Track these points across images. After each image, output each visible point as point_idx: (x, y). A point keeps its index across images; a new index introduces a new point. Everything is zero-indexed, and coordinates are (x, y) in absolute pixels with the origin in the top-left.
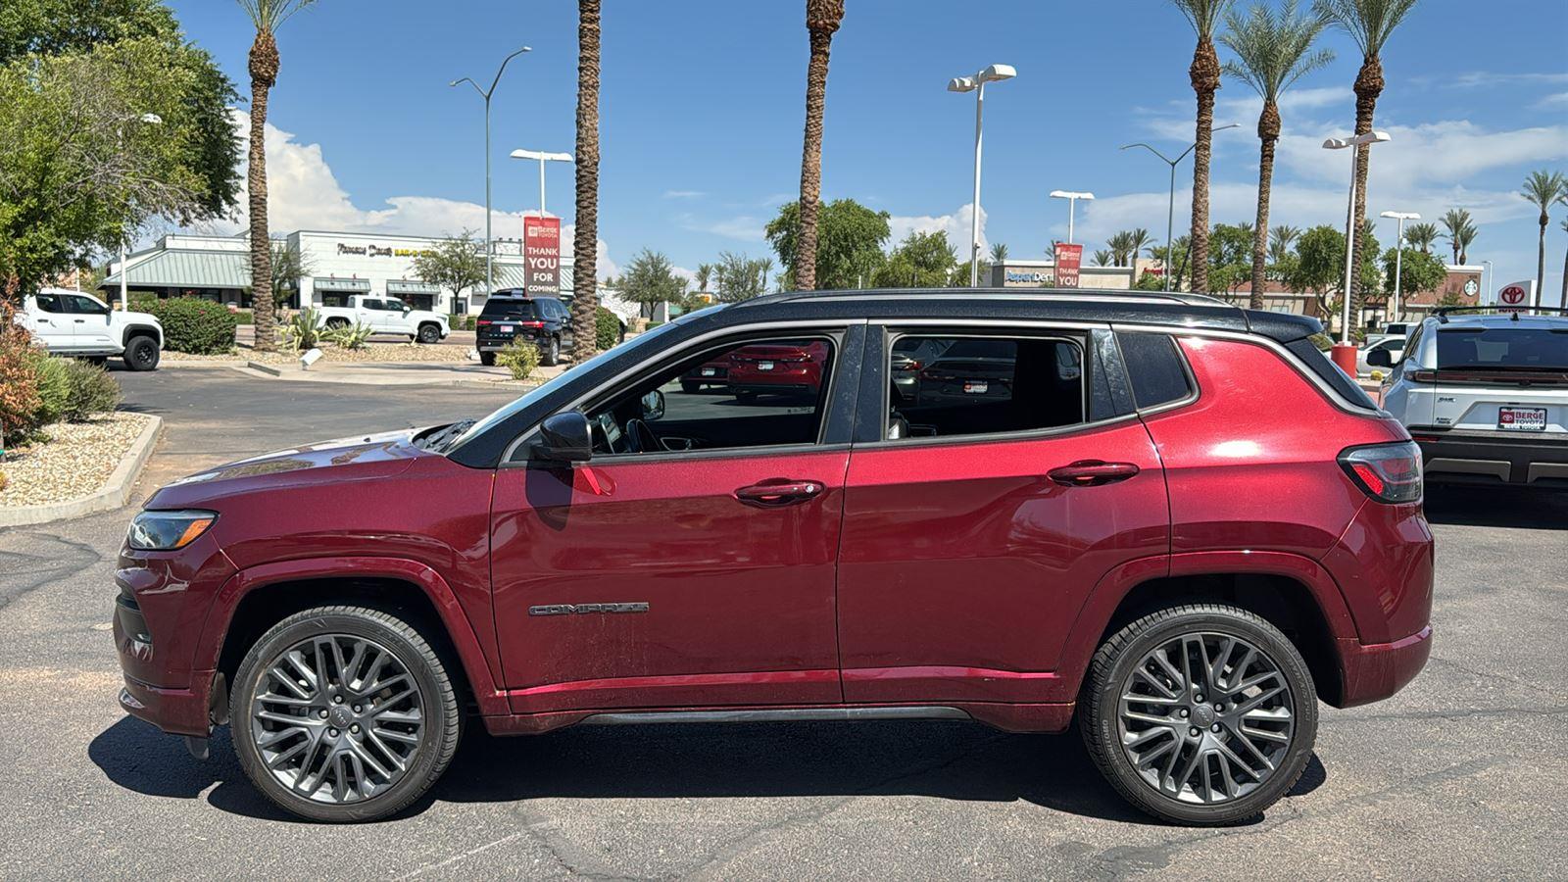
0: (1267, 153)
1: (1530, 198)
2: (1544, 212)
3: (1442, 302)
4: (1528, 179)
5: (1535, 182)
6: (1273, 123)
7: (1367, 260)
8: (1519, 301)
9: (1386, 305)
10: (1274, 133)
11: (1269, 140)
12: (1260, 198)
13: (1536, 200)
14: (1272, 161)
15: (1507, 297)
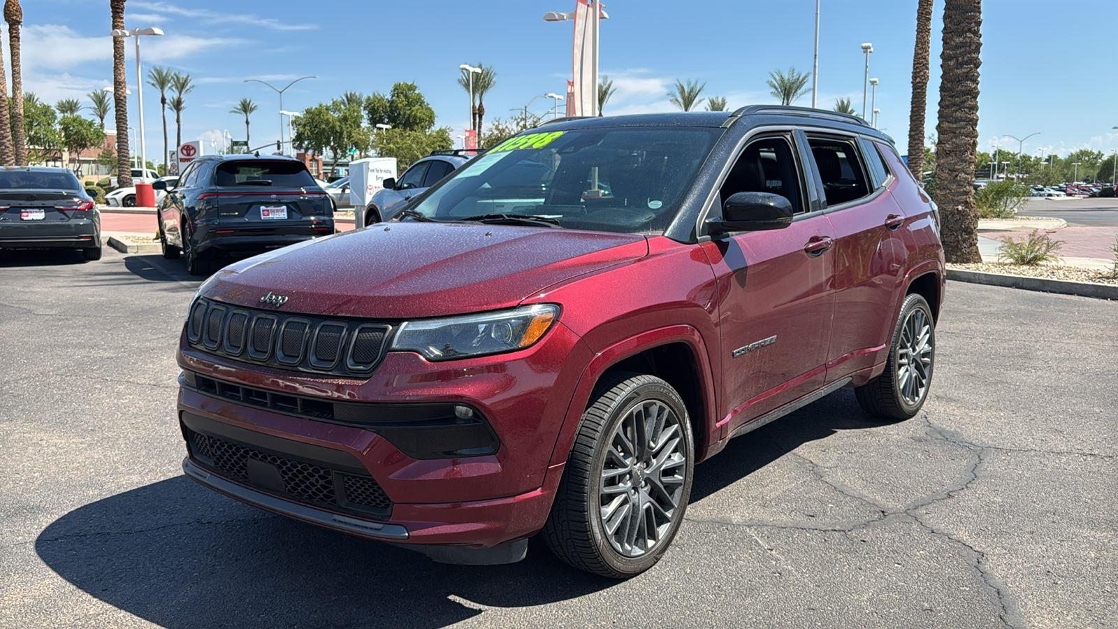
0: (14, 35)
1: (153, 85)
2: (163, 95)
3: (102, 157)
4: (150, 72)
5: (154, 72)
6: (16, 11)
7: (49, 124)
8: (192, 155)
9: (61, 158)
10: (18, 19)
11: (15, 25)
12: (13, 71)
13: (158, 86)
14: (19, 41)
15: (185, 152)
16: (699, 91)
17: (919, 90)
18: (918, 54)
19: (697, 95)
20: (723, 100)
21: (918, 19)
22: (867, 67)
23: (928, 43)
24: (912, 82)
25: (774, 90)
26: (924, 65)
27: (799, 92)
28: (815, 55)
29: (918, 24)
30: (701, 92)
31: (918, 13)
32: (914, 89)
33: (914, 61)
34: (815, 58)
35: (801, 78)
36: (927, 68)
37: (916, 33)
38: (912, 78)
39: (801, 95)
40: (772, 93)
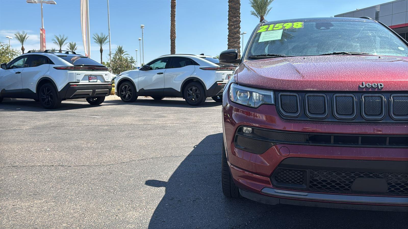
16: (65, 39)
17: (173, 41)
18: (172, 29)
19: (65, 40)
20: (75, 44)
21: (171, 17)
22: (143, 33)
23: (175, 25)
24: (171, 39)
25: (95, 41)
26: (174, 33)
27: (105, 42)
28: (109, 29)
29: (171, 18)
30: (66, 40)
31: (171, 14)
32: (171, 41)
33: (171, 31)
34: (109, 30)
35: (105, 37)
36: (175, 34)
37: (171, 21)
38: (171, 37)
39: (106, 43)
40: (95, 42)
